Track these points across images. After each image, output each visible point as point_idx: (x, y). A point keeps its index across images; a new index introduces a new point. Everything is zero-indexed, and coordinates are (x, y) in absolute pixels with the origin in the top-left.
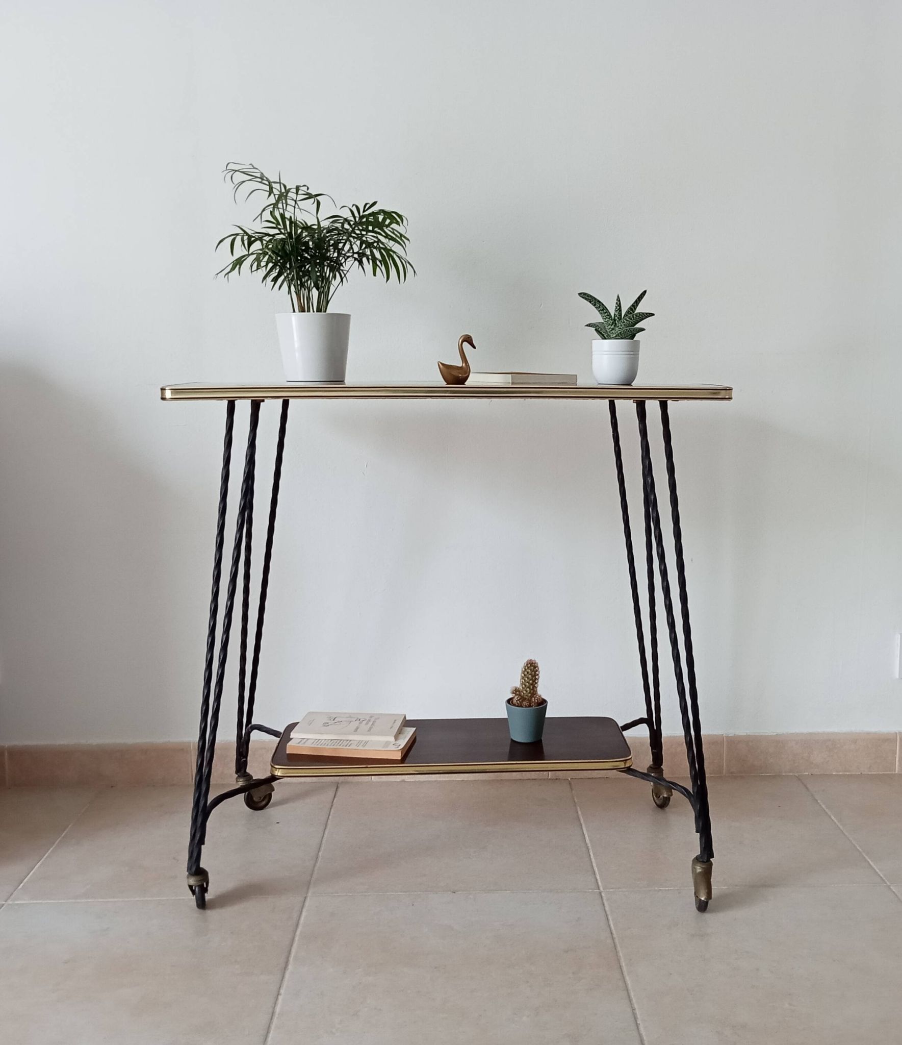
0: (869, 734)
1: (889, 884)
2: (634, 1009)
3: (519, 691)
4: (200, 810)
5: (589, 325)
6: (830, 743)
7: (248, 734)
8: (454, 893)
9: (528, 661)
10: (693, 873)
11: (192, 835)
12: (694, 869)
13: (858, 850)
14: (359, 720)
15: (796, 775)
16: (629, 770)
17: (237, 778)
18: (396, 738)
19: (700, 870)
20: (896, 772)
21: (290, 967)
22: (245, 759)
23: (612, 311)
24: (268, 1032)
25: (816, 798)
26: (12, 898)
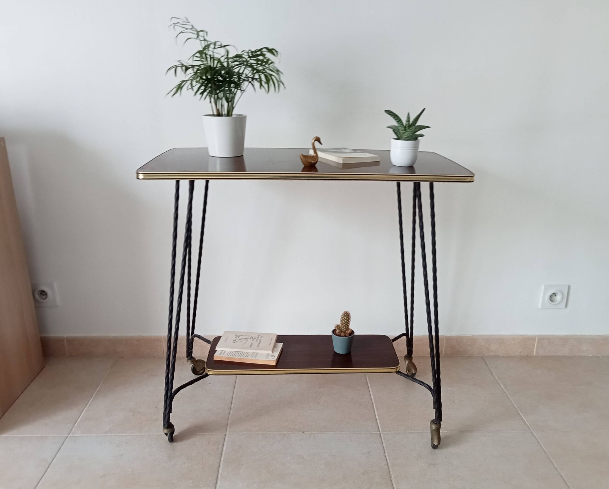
0: (522, 336)
1: (532, 431)
3: (339, 327)
4: (168, 397)
5: (389, 127)
6: (501, 340)
7: (193, 339)
8: (303, 433)
9: (345, 311)
10: (430, 428)
11: (165, 408)
12: (431, 427)
13: (515, 408)
14: (252, 338)
15: (481, 355)
16: (398, 372)
17: (187, 360)
18: (273, 352)
19: (435, 428)
20: (534, 355)
21: (219, 482)
22: (191, 351)
23: (404, 121)
25: (492, 372)
26: (72, 432)
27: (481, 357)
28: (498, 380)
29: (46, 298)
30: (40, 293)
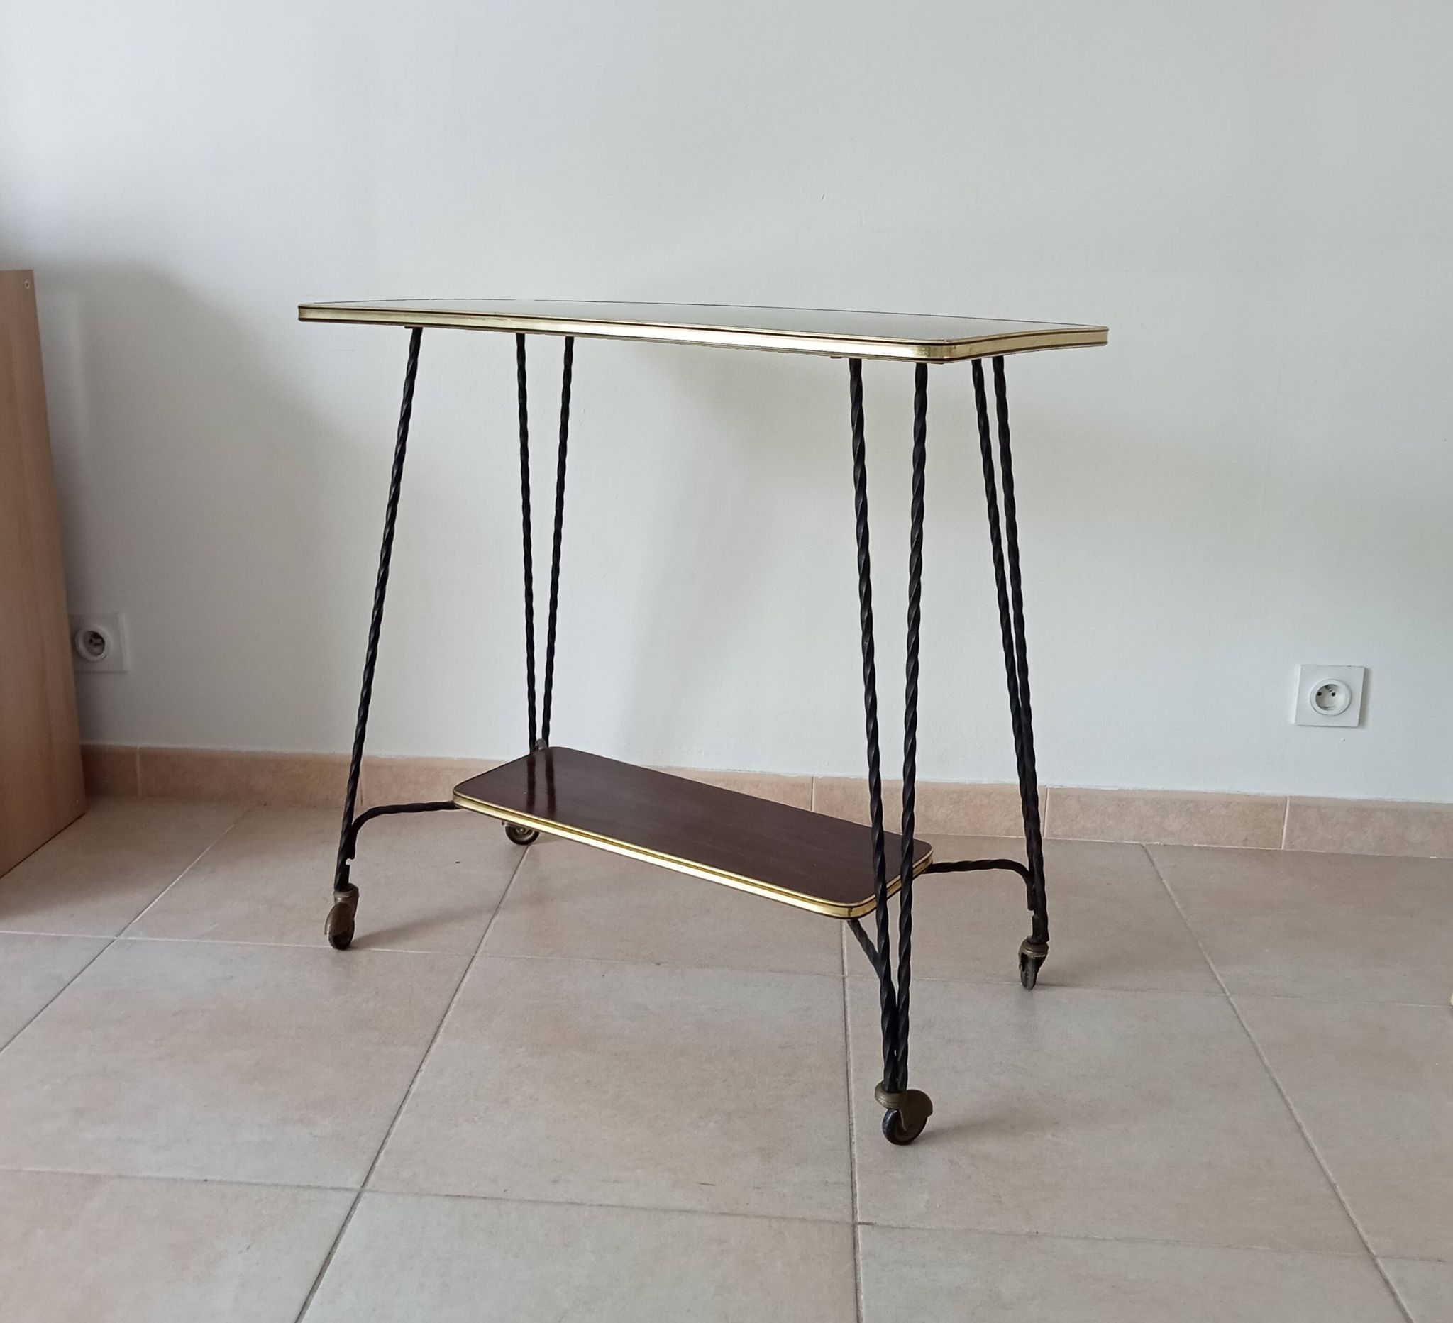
0: (1247, 795)
1: (1228, 994)
2: (851, 1124)
6: (1193, 805)
8: (659, 964)
13: (1200, 947)
15: (1142, 844)
20: (1283, 848)
21: (439, 1039)
24: (398, 1114)
25: (1162, 876)
26: (125, 932)
27: (1143, 847)
28: (1172, 893)
29: (100, 654)
30: (88, 639)
